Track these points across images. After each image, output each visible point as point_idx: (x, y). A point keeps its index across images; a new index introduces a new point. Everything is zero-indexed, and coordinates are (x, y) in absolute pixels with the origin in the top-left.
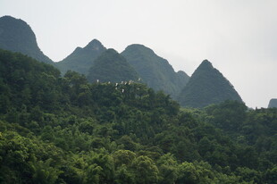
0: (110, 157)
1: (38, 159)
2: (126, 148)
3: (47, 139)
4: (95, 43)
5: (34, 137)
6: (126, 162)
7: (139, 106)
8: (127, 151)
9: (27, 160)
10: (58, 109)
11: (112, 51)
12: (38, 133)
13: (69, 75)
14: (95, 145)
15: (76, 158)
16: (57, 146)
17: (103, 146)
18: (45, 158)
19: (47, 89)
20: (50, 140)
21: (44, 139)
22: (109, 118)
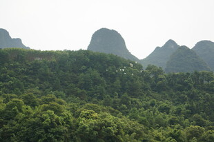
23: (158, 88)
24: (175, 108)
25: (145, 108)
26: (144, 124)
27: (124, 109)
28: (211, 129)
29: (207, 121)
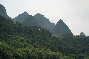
0: (30, 50)
1: (6, 50)
2: (35, 47)
3: (9, 43)
4: (25, 13)
5: (5, 43)
6: (35, 51)
7: (39, 34)
8: (35, 48)
9: (3, 50)
10: (13, 34)
11: (31, 15)
12: (6, 41)
13: (17, 23)
14: (25, 46)
15: (19, 50)
16: (12, 46)
17: (27, 46)
18: (8, 50)
19: (9, 27)
20: (10, 44)
21: (8, 43)
22: (29, 37)
23: (20, 32)
24: (26, 40)
25: (14, 39)
26: (14, 46)
27: (5, 39)
28: (40, 49)
29: (38, 46)
